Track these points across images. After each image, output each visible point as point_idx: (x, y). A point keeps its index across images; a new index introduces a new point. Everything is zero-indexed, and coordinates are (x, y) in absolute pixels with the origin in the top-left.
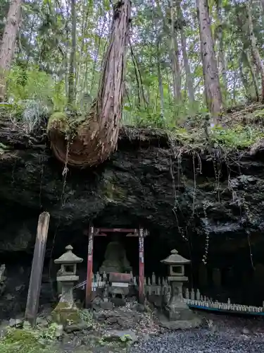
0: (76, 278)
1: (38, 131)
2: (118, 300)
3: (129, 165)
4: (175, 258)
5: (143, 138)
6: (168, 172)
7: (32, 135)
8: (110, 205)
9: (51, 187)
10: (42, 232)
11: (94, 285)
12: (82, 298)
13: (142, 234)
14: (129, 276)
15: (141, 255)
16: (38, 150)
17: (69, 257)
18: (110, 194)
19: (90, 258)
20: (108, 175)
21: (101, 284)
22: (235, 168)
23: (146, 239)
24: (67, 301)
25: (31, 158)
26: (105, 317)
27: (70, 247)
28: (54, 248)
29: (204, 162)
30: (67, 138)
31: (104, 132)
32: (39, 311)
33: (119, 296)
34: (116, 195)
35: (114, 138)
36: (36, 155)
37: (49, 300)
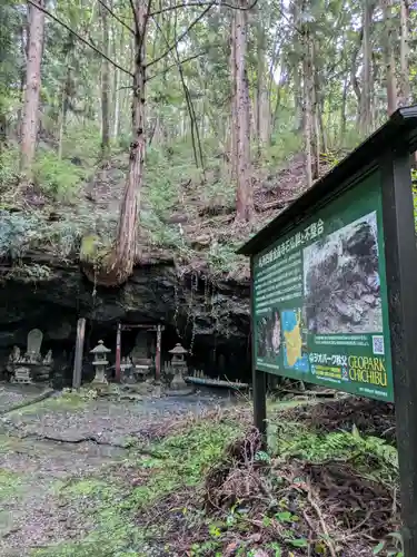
0: (106, 363)
1: (73, 255)
2: (140, 377)
3: (144, 280)
4: (179, 349)
5: (154, 262)
6: (172, 288)
7: (67, 257)
8: (130, 312)
9: (85, 296)
10: (81, 332)
11: (123, 367)
12: (113, 376)
13: (159, 329)
14: (148, 361)
15: (158, 345)
16: (74, 270)
17: (101, 348)
18: (130, 303)
19: (118, 347)
20: (129, 288)
21: (129, 366)
22: (217, 288)
23: (163, 334)
24: (100, 377)
25: (68, 276)
26: (128, 388)
27: (101, 341)
28: (90, 341)
29: (200, 280)
30: (95, 267)
31: (121, 264)
32: (82, 384)
33: (141, 375)
34: (135, 304)
35: (130, 264)
36: (73, 274)
37: (88, 377)
